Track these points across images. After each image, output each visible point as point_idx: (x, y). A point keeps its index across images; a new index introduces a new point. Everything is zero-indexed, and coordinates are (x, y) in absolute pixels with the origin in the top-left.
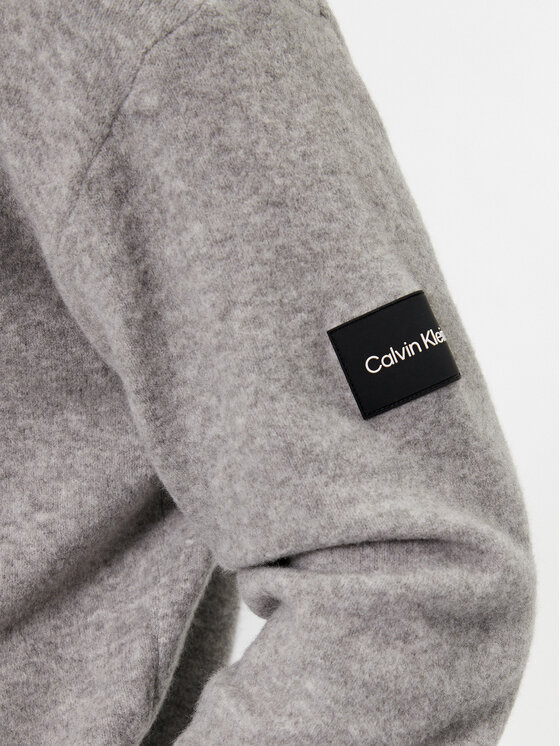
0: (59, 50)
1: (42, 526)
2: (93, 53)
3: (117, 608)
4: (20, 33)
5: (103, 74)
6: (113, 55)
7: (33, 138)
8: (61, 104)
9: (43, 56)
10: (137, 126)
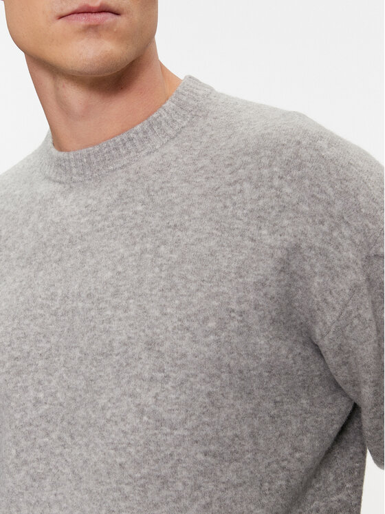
0: (343, 231)
1: (299, 460)
2: (358, 231)
3: (324, 500)
4: (323, 225)
5: (363, 240)
6: (367, 231)
7: (330, 269)
8: (344, 253)
9: (335, 234)
10: (375, 261)
